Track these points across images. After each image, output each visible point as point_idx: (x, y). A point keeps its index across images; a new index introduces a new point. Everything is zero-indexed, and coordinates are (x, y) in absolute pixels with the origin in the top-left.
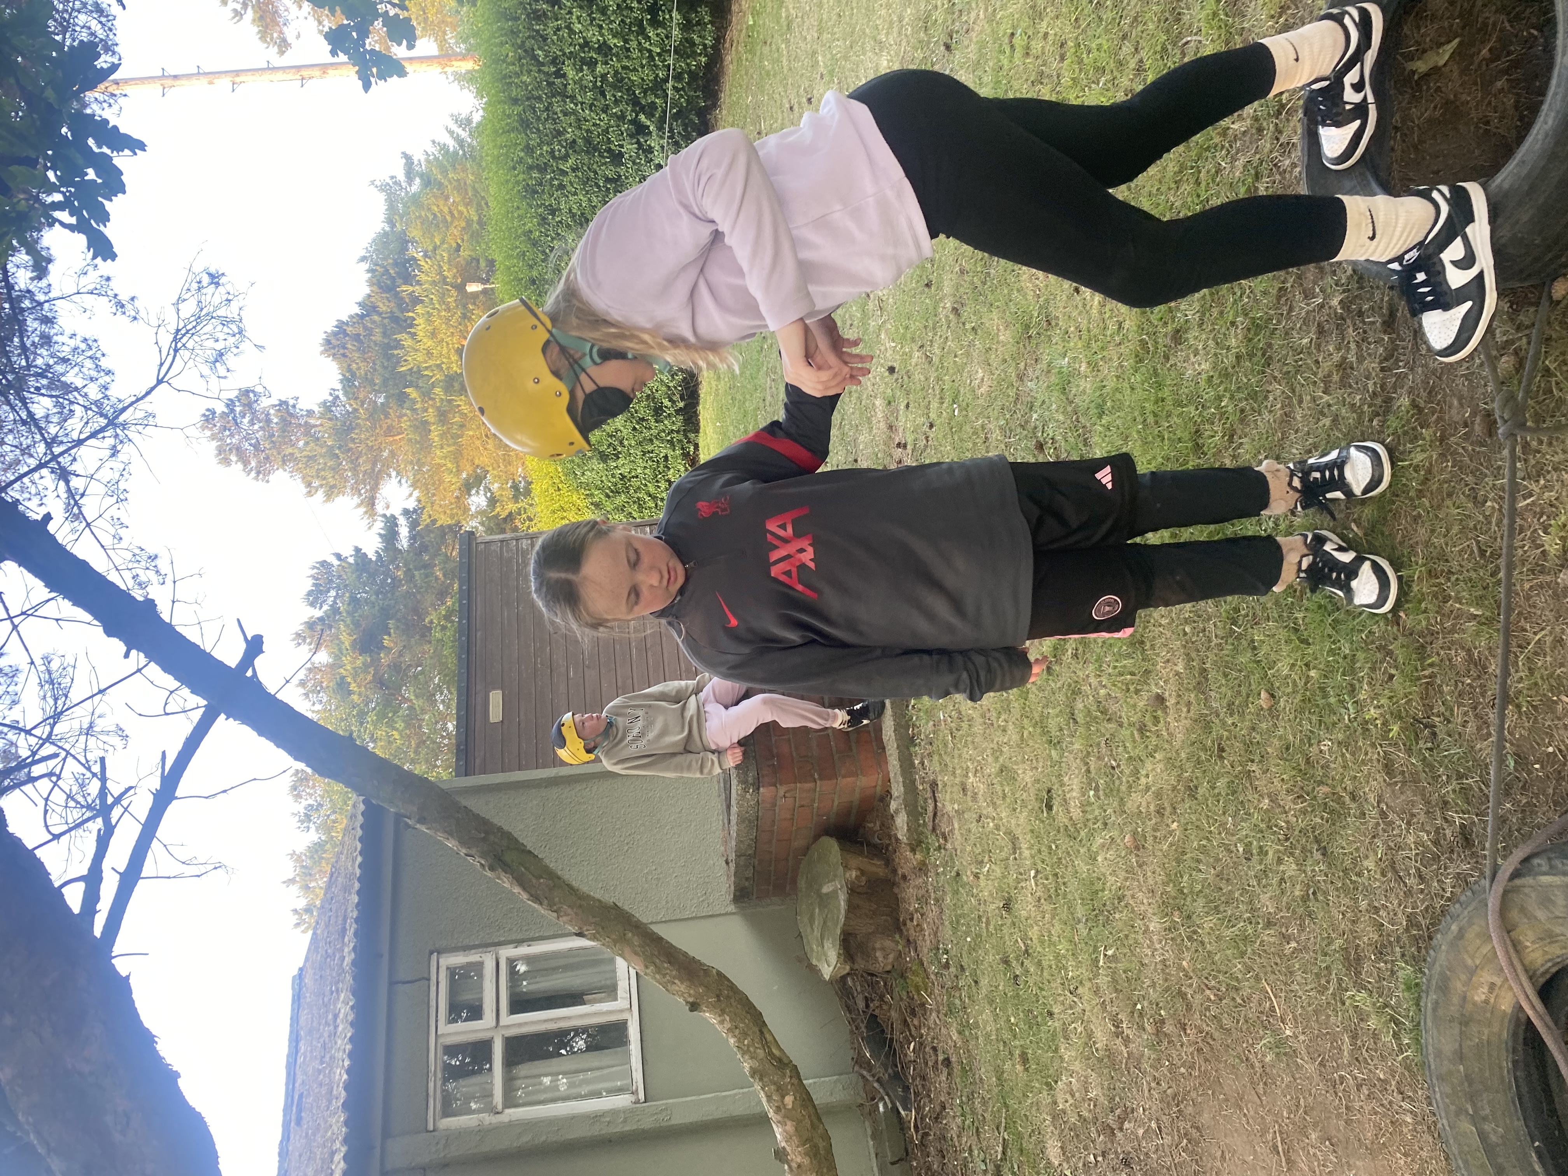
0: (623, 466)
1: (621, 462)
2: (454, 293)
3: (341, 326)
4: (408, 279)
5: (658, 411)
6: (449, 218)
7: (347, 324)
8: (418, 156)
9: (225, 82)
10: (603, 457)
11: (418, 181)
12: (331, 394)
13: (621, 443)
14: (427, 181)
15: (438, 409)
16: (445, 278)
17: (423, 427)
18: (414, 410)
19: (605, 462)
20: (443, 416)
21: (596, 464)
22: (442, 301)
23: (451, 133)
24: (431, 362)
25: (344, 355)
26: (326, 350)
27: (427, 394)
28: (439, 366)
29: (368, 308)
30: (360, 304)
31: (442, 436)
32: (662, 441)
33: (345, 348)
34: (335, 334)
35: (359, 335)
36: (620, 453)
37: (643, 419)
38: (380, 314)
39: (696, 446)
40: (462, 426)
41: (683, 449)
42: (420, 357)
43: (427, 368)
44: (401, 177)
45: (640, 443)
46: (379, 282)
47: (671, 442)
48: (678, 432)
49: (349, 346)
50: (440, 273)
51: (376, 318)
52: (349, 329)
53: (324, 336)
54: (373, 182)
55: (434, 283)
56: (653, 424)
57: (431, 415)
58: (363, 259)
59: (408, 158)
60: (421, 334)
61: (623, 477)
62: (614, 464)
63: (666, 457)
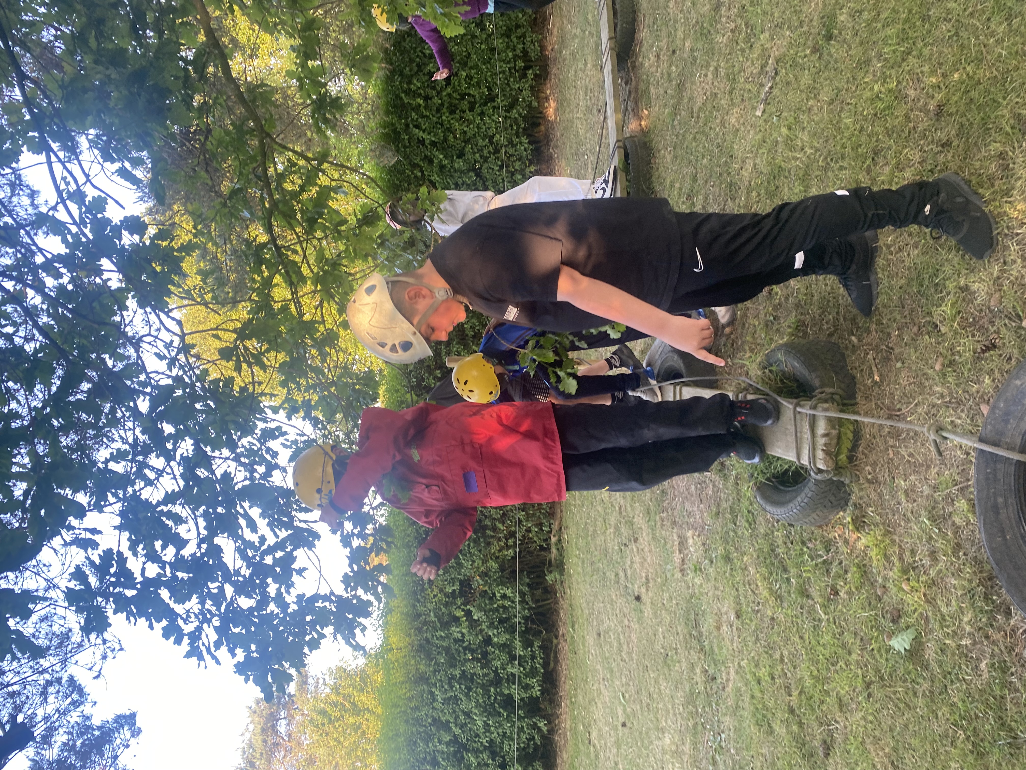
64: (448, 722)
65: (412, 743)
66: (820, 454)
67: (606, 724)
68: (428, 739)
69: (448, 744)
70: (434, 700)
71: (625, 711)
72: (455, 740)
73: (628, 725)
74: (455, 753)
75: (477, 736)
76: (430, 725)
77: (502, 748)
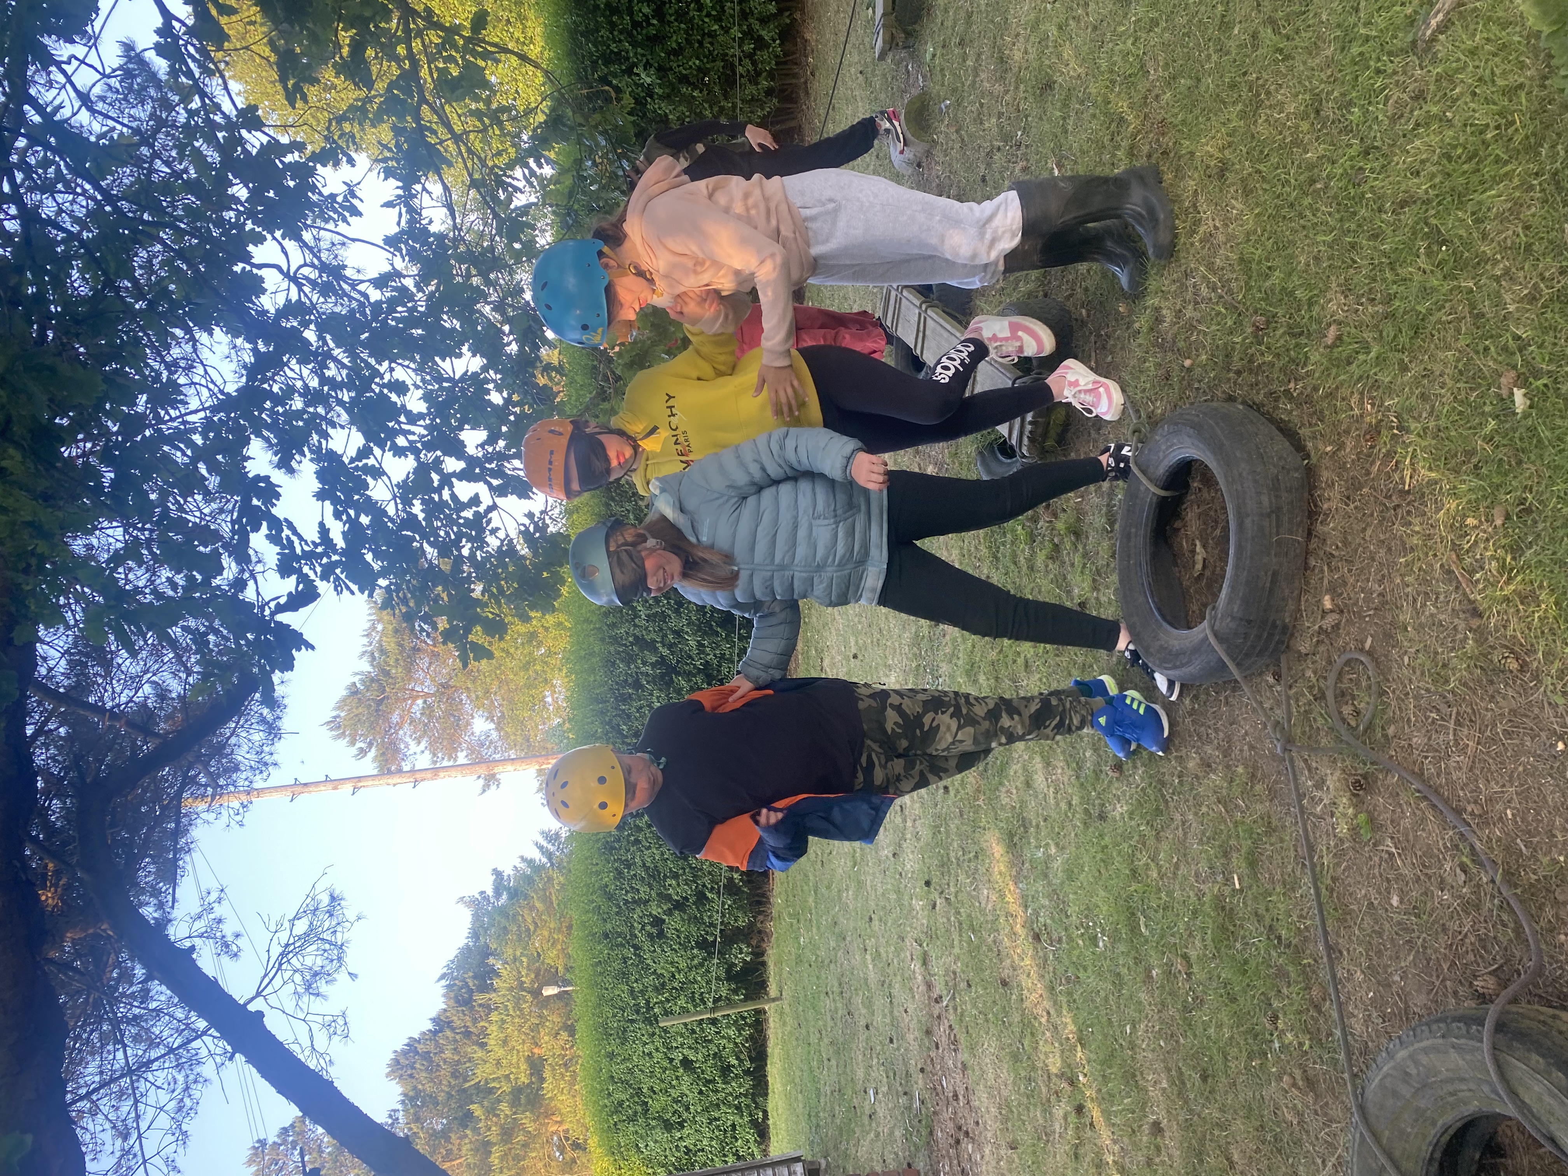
0: (688, 1137)
1: (686, 1131)
2: (529, 997)
3: (412, 1047)
4: (485, 988)
5: (726, 1070)
6: (532, 928)
7: (419, 1042)
8: (508, 871)
9: (348, 787)
10: (668, 1126)
11: (505, 896)
12: (390, 1116)
13: (687, 1109)
14: (514, 894)
15: (502, 1127)
16: (523, 983)
17: (484, 1147)
18: (476, 1130)
19: (669, 1131)
20: (507, 1134)
21: (660, 1134)
22: (517, 1007)
23: (541, 848)
24: (500, 1073)
25: (411, 1076)
26: (393, 1071)
27: (491, 1111)
28: (507, 1077)
29: (441, 1023)
30: (433, 1020)
31: (502, 1158)
32: (730, 1107)
33: (413, 1068)
34: (404, 1053)
35: (429, 1053)
36: (684, 1121)
37: (710, 1082)
38: (453, 1029)
39: (765, 1113)
40: (525, 1145)
41: (751, 1115)
42: (489, 1068)
43: (494, 1080)
44: (490, 892)
45: (706, 1110)
46: (456, 997)
47: (738, 1108)
48: (746, 1096)
49: (418, 1066)
50: (518, 979)
51: (449, 1033)
52: (420, 1048)
53: (392, 1056)
54: (462, 898)
55: (511, 989)
56: (720, 1086)
57: (494, 1135)
58: (443, 977)
59: (498, 874)
60: (492, 1042)
61: (688, 1151)
62: (678, 1135)
63: (733, 1126)
64: (654, 641)
65: (610, 664)
66: (1026, 441)
67: (839, 653)
68: (629, 659)
69: (653, 665)
70: (637, 616)
71: (857, 642)
72: (663, 659)
73: (860, 657)
74: (662, 676)
75: (690, 657)
76: (632, 644)
77: (719, 671)
